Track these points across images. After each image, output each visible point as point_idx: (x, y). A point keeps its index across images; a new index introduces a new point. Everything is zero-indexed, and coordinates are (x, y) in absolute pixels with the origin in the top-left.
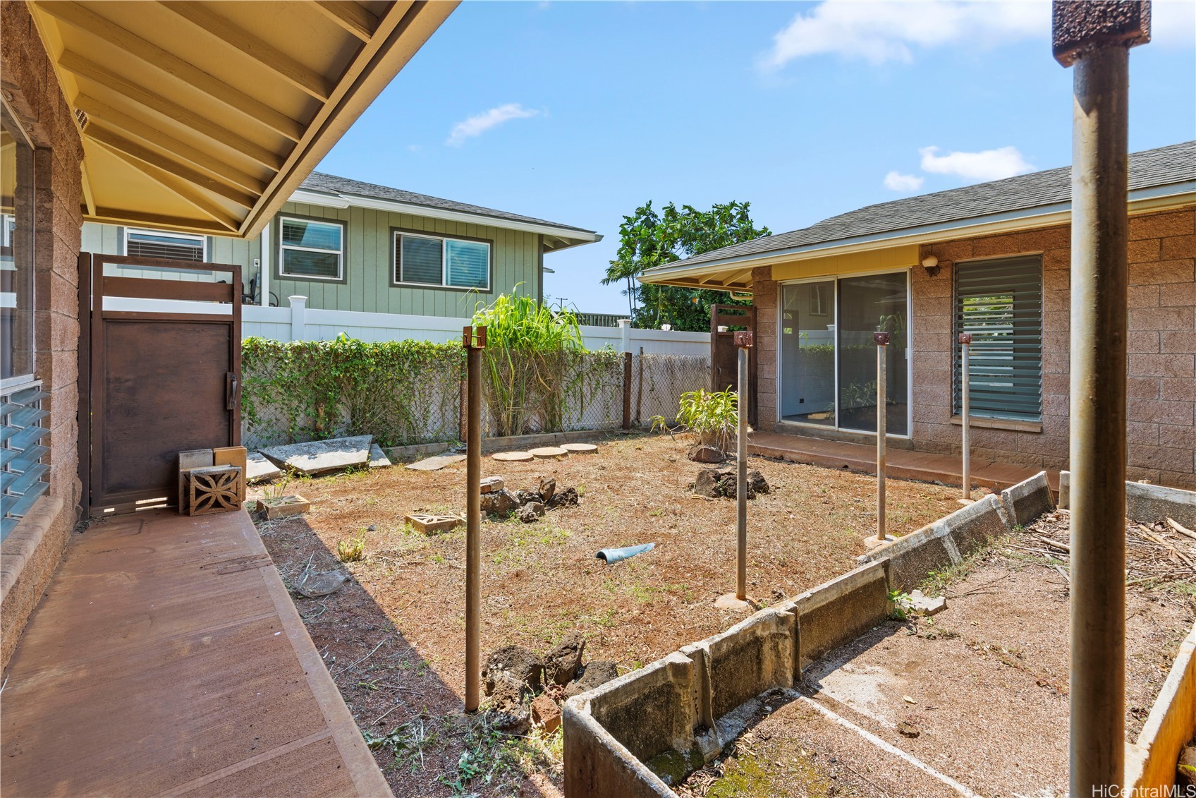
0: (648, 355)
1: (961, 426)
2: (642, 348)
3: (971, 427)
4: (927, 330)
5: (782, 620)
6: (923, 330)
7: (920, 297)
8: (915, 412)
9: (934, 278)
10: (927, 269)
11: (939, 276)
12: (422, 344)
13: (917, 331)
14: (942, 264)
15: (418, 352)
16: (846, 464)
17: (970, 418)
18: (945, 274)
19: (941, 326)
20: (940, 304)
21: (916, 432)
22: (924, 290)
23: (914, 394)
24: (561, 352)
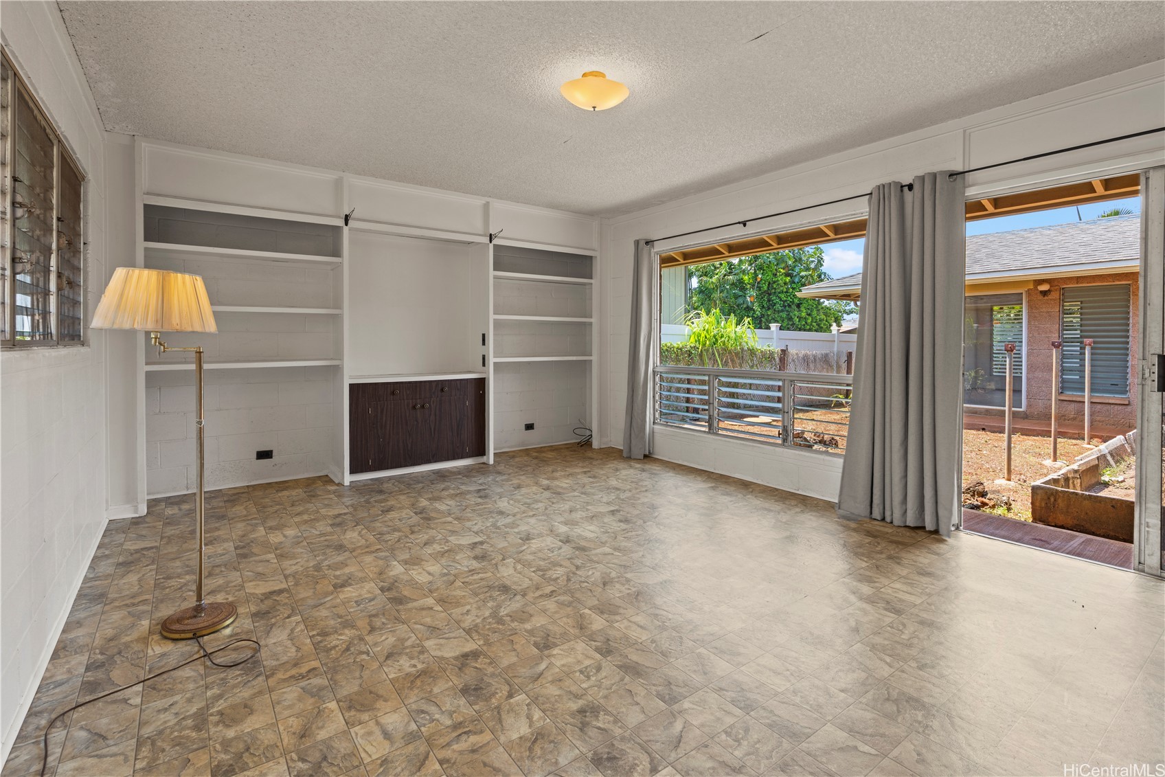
0: (792, 351)
1: (1084, 402)
2: (787, 346)
3: (1092, 402)
4: (1039, 334)
5: (1076, 471)
6: (1036, 334)
7: (1034, 311)
8: (1028, 392)
9: (1046, 298)
10: (1041, 292)
11: (1050, 297)
12: (669, 344)
13: (1031, 335)
14: (1052, 289)
15: (667, 350)
16: (984, 427)
17: (1091, 397)
18: (1055, 295)
19: (1051, 332)
20: (1050, 316)
21: (1029, 406)
22: (1037, 306)
23: (1028, 379)
24: (742, 349)
